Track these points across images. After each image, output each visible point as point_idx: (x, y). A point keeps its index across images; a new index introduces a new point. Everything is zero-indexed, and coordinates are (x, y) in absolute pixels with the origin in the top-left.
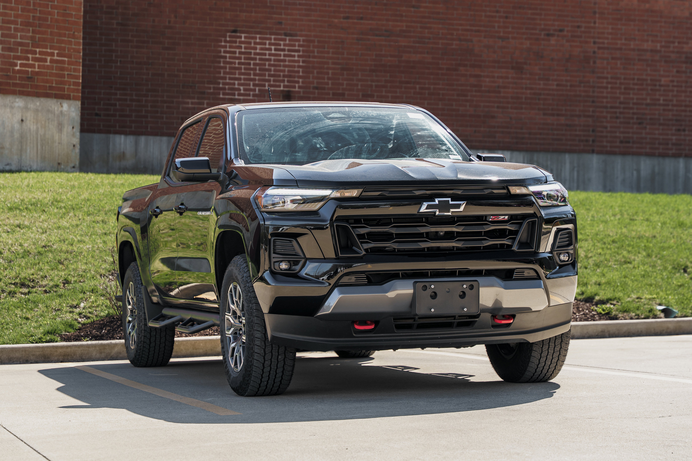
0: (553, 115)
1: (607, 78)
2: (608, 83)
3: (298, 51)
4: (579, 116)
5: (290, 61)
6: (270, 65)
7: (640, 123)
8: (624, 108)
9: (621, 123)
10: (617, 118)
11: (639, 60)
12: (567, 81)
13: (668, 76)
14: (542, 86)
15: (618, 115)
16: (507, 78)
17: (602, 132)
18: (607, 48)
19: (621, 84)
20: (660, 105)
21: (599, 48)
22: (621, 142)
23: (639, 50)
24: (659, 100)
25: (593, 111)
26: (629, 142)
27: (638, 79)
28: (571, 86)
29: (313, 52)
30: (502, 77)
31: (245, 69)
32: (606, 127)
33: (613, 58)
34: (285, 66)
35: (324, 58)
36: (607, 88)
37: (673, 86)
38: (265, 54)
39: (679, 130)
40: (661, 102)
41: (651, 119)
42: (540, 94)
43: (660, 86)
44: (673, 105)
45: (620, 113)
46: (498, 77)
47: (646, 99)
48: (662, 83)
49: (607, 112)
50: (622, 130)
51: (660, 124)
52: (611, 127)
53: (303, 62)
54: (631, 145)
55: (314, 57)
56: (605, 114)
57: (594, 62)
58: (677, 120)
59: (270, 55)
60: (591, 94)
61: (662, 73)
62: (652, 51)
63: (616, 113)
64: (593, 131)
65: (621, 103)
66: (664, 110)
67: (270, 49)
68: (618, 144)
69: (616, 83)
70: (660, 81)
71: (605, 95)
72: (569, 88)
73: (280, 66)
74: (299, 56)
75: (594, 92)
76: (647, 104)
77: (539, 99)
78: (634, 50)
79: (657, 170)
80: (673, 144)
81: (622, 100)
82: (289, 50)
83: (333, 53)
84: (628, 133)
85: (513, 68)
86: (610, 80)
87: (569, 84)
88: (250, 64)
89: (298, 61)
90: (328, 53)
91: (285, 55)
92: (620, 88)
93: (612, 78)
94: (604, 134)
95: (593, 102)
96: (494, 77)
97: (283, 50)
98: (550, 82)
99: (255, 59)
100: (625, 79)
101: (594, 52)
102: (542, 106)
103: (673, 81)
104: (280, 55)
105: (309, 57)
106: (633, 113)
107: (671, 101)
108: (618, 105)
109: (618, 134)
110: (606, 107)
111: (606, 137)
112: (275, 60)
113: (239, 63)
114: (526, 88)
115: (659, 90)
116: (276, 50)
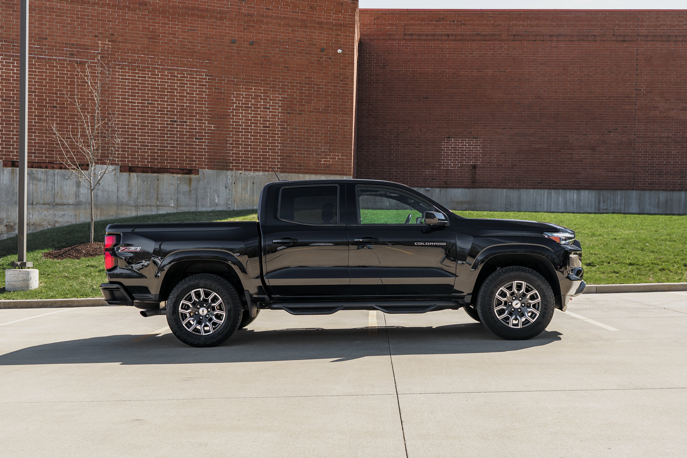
0: (611, 172)
1: (642, 152)
2: (642, 154)
3: (479, 145)
4: (626, 172)
5: (475, 150)
6: (465, 153)
7: (659, 174)
8: (651, 167)
9: (649, 174)
10: (647, 172)
11: (659, 142)
12: (619, 154)
13: (676, 150)
14: (605, 158)
15: (647, 170)
16: (587, 154)
17: (638, 179)
18: (642, 137)
19: (649, 155)
20: (671, 165)
21: (637, 137)
22: (649, 184)
23: (659, 137)
24: (671, 162)
25: (633, 169)
26: (653, 184)
27: (659, 152)
28: (621, 157)
29: (487, 146)
30: (584, 154)
31: (454, 155)
32: (641, 177)
33: (645, 142)
34: (473, 153)
35: (492, 148)
36: (641, 157)
37: (679, 155)
38: (463, 148)
39: (682, 177)
40: (672, 163)
41: (666, 172)
42: (605, 161)
43: (671, 155)
44: (678, 165)
45: (649, 169)
46: (582, 154)
47: (663, 162)
48: (673, 153)
49: (641, 169)
50: (649, 178)
51: (671, 175)
52: (643, 177)
53: (482, 150)
54: (654, 185)
55: (487, 148)
56: (640, 170)
57: (635, 144)
58: (680, 172)
59: (466, 148)
60: (633, 160)
61: (673, 148)
62: (667, 137)
63: (646, 169)
64: (633, 179)
65: (649, 164)
66: (673, 167)
67: (466, 145)
68: (647, 185)
69: (646, 154)
70: (671, 152)
71: (640, 160)
72: (620, 158)
73: (471, 153)
74: (480, 148)
75: (634, 159)
76: (664, 165)
77: (604, 164)
78: (657, 137)
79: (669, 198)
80: (678, 184)
81: (650, 163)
82: (475, 145)
83: (497, 146)
84: (653, 179)
85: (590, 149)
86: (643, 153)
87: (620, 156)
88: (456, 153)
89: (480, 150)
90: (494, 146)
91: (473, 148)
92: (649, 157)
93: (644, 152)
94: (640, 180)
95: (634, 164)
96: (580, 154)
97: (472, 145)
98: (610, 155)
99: (459, 150)
100: (651, 152)
101: (635, 139)
102: (605, 168)
103: (679, 152)
104: (471, 148)
105: (485, 148)
106: (656, 169)
107: (678, 162)
108: (647, 165)
109: (647, 180)
110: (641, 167)
111: (641, 182)
112: (468, 150)
113: (451, 153)
114: (597, 159)
115: (671, 157)
116: (468, 145)
